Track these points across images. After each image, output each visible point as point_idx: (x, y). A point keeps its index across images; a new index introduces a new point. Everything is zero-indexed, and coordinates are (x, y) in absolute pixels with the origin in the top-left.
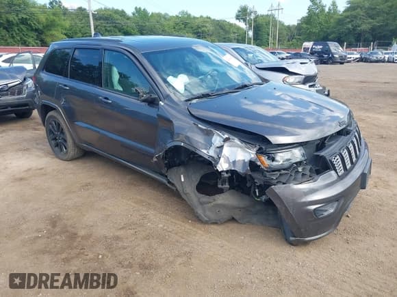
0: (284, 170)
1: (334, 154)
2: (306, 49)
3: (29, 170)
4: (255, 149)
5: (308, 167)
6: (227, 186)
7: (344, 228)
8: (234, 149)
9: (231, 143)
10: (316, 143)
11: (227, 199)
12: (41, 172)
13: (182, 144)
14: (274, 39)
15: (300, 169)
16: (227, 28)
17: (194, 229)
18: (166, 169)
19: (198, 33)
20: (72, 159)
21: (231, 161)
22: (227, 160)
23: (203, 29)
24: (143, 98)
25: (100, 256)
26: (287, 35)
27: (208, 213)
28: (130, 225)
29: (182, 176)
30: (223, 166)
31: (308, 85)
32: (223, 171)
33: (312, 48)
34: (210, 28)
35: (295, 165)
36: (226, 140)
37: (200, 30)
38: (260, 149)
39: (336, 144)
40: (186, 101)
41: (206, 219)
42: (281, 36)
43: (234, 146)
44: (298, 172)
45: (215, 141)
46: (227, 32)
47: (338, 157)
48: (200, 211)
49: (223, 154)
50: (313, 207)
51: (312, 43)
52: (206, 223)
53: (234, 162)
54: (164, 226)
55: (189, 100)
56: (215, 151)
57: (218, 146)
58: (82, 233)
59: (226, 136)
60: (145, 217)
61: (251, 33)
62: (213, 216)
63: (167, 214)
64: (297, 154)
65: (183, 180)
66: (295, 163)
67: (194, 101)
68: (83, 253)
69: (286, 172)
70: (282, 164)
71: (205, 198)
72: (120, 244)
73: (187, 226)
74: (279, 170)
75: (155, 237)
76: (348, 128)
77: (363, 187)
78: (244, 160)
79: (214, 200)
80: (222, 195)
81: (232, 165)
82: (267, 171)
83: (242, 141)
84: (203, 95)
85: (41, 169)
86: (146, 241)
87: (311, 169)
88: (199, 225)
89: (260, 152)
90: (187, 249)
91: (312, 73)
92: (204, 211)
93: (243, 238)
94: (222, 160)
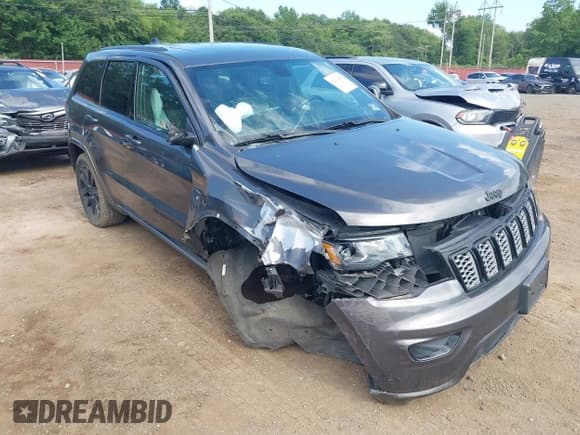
0: (369, 271)
1: (462, 251)
2: (533, 70)
3: (44, 237)
4: (322, 232)
5: (415, 269)
6: (279, 289)
7: (484, 379)
8: (292, 229)
9: (288, 219)
10: (436, 227)
11: (285, 311)
12: (58, 242)
13: (218, 216)
14: (486, 53)
15: (397, 272)
16: (413, 37)
17: (231, 356)
18: (207, 252)
19: (369, 43)
20: (106, 226)
21: (285, 250)
22: (279, 247)
23: (376, 38)
24: (172, 139)
25: (67, 386)
26: (509, 47)
27: (254, 331)
28: (138, 338)
29: (224, 266)
30: (271, 257)
31: (499, 126)
32: (270, 266)
33: (543, 68)
34: (387, 36)
35: (388, 264)
36: (280, 213)
37: (371, 40)
38: (330, 232)
39: (471, 231)
40: (239, 145)
41: (251, 340)
42: (498, 48)
43: (290, 224)
44: (393, 276)
45: (265, 213)
46: (413, 43)
47: (469, 255)
48: (241, 326)
49: (273, 237)
50: (409, 342)
51: (543, 60)
52: (251, 346)
53: (289, 251)
54: (186, 345)
55: (244, 144)
56: (263, 230)
57: (267, 222)
58: (62, 343)
59: (281, 207)
60: (164, 326)
61: (450, 45)
62: (261, 337)
63: (199, 325)
64: (397, 246)
65: (223, 273)
66: (390, 261)
67: (253, 146)
68: (45, 377)
69: (371, 274)
70: (365, 261)
71: (250, 306)
72: (109, 367)
73: (222, 348)
74: (360, 271)
75: (165, 362)
76: (507, 204)
77: (523, 310)
78: (304, 250)
79: (263, 311)
80: (276, 303)
81: (285, 254)
82: (339, 272)
83: (303, 218)
84: (269, 136)
85: (60, 237)
86: (148, 367)
87: (418, 272)
88: (241, 350)
89: (329, 238)
90: (202, 389)
91: (509, 107)
92: (249, 328)
93: (302, 378)
94: (270, 247)
